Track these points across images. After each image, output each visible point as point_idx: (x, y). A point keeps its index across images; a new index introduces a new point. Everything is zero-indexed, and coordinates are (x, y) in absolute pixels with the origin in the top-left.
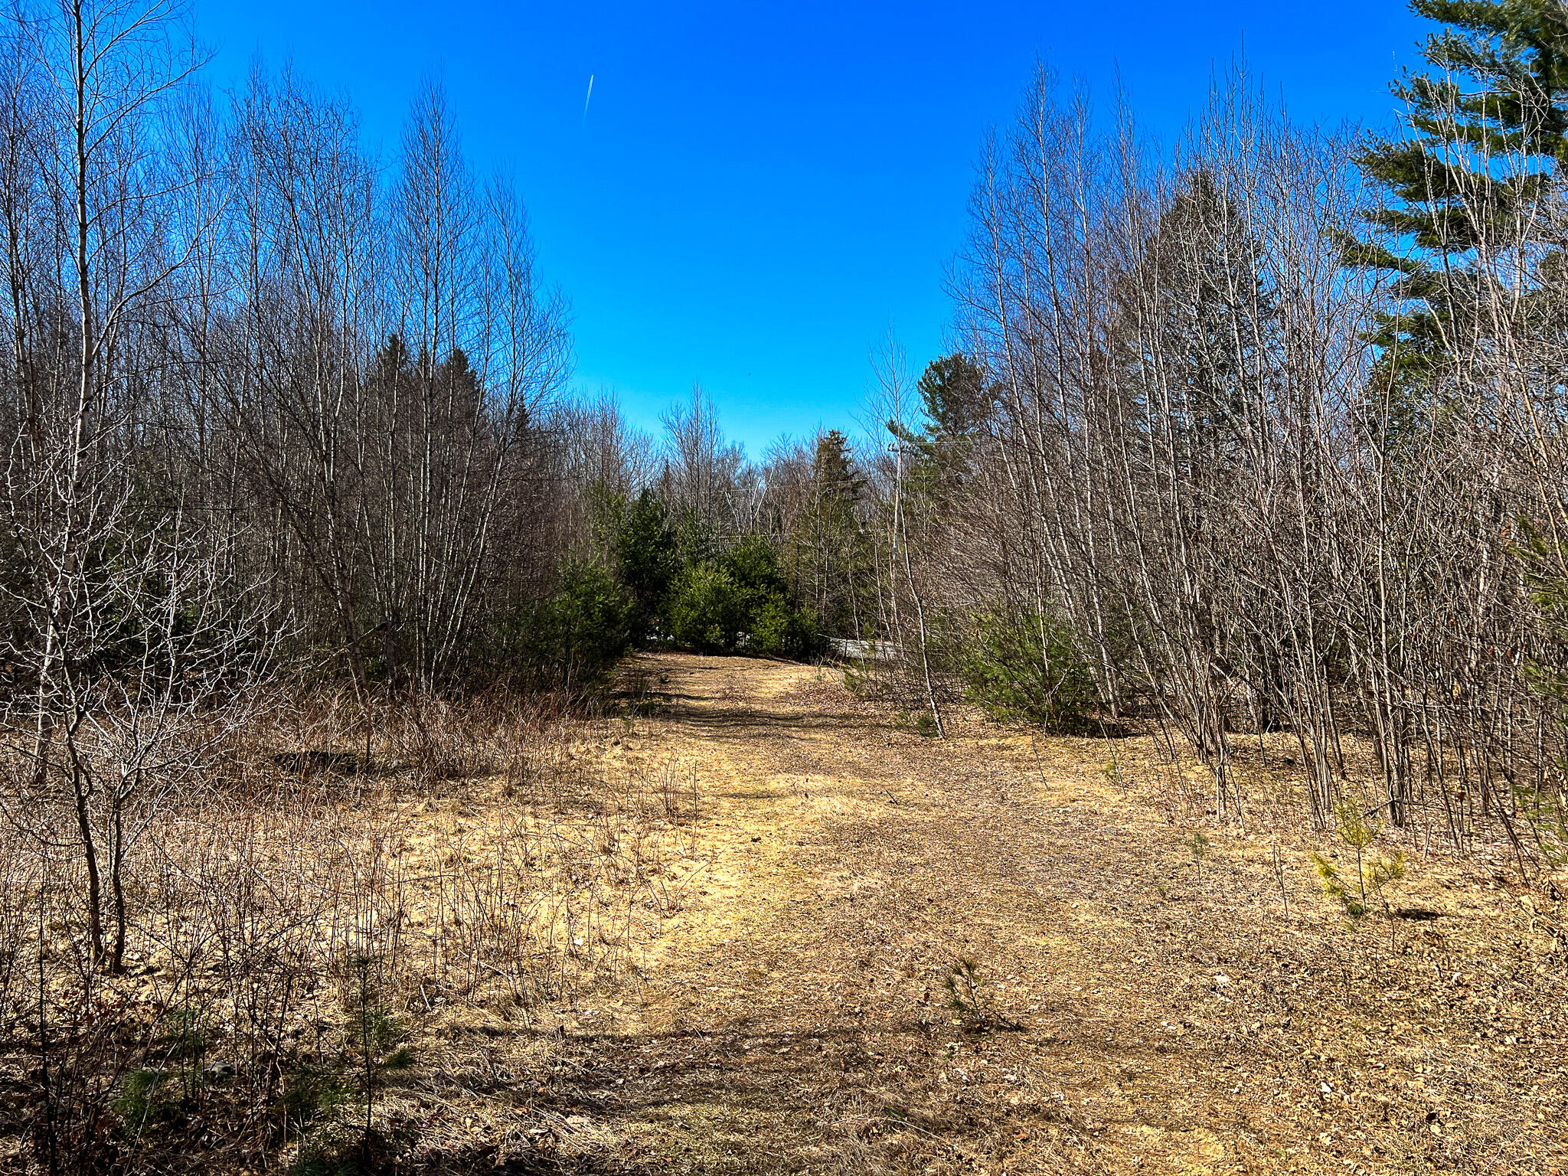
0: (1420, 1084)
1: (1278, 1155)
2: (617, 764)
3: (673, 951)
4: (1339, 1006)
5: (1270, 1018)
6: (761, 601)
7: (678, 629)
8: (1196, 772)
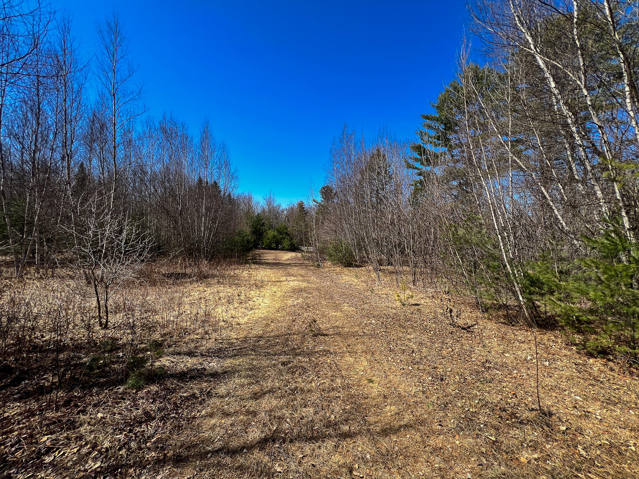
0: (412, 344)
1: (379, 363)
2: (246, 275)
3: (249, 319)
4: (397, 326)
5: (382, 330)
6: (284, 238)
7: (265, 244)
8: (374, 275)
